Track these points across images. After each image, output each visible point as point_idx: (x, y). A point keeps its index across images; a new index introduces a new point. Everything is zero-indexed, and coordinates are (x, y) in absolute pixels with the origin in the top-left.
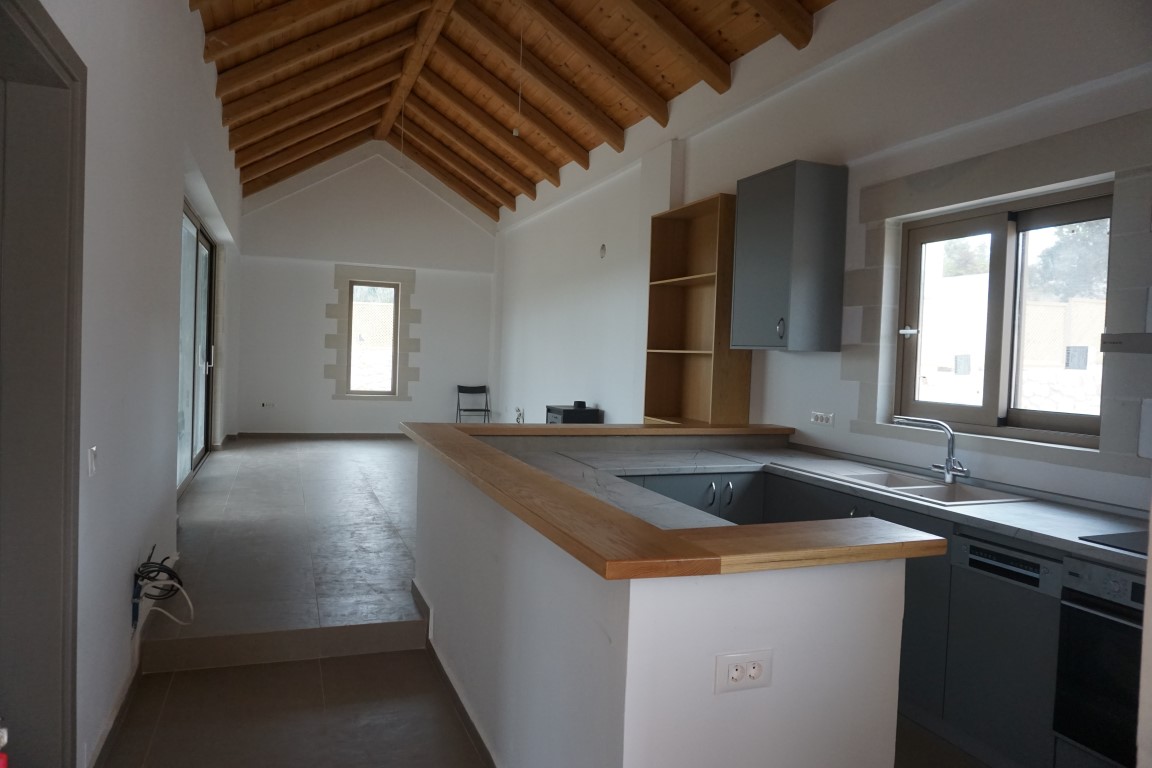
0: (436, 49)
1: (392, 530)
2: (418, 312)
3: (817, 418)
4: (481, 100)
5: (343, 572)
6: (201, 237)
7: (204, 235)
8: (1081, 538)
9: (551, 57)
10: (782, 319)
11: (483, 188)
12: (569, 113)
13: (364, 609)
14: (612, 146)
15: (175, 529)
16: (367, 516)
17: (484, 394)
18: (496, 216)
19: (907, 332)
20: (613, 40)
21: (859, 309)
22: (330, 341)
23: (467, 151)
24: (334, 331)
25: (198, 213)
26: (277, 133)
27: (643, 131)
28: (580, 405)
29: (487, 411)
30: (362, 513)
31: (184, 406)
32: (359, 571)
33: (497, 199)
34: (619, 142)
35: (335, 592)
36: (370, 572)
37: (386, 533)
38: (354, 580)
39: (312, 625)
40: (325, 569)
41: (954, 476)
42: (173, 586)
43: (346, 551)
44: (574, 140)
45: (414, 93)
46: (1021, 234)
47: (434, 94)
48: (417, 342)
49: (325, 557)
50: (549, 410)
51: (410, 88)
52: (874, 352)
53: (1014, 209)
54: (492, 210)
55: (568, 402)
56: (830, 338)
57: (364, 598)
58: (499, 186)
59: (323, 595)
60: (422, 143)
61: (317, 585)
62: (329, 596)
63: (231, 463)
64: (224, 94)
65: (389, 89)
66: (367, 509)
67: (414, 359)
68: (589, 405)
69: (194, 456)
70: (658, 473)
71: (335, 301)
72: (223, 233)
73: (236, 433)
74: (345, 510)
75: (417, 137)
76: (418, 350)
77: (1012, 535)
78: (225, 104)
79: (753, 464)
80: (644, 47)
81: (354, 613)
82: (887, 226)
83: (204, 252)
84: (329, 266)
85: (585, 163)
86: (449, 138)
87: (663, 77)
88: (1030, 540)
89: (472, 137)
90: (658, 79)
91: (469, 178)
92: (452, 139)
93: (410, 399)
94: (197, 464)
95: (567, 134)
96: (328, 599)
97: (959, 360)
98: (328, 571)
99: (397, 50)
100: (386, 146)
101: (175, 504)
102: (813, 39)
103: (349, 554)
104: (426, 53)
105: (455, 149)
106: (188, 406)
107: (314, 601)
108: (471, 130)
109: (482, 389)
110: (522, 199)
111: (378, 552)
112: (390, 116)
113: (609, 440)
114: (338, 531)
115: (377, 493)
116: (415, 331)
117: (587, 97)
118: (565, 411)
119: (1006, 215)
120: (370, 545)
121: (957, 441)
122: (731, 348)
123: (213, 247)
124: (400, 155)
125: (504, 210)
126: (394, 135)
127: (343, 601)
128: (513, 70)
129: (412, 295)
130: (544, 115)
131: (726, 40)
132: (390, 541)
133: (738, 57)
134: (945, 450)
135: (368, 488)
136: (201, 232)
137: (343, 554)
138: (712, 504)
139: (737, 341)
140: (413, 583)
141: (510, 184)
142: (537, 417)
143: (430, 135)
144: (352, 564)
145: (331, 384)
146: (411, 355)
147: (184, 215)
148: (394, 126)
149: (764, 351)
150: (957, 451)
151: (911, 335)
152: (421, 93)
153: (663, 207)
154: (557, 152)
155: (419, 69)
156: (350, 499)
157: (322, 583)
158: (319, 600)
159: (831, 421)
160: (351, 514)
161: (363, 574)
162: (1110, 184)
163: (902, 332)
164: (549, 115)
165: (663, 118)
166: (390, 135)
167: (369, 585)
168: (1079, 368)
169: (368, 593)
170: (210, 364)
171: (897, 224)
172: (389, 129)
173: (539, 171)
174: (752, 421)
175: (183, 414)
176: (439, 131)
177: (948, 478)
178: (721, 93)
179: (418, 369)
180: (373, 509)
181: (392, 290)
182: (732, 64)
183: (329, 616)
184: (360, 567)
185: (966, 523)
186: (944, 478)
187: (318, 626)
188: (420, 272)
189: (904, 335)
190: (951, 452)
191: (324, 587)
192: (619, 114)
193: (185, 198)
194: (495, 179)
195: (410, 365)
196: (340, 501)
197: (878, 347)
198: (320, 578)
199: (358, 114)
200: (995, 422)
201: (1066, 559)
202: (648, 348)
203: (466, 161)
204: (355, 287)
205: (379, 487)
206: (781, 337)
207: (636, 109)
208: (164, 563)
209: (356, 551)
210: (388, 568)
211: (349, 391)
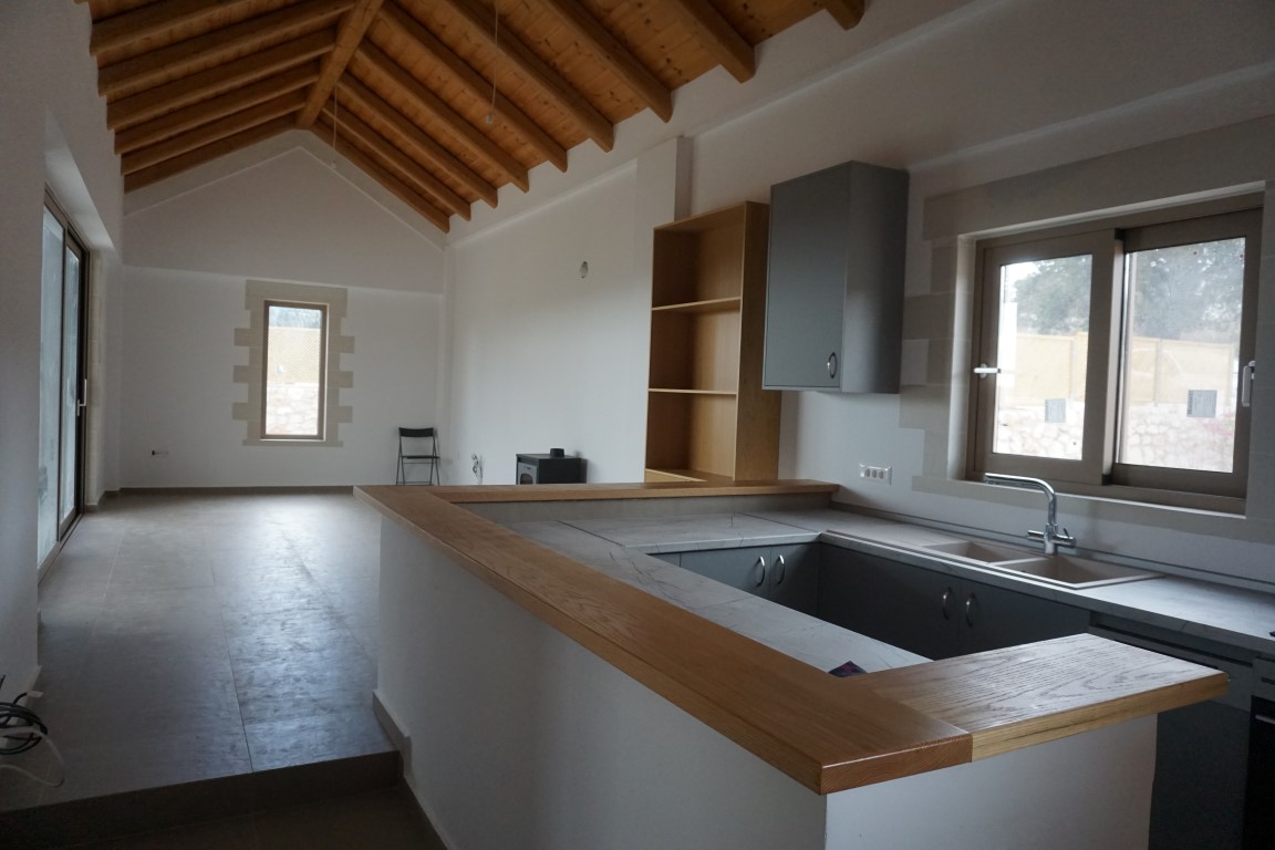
0: (382, 15)
1: (336, 617)
2: (351, 340)
3: (868, 473)
4: (434, 84)
5: (276, 683)
6: (69, 240)
7: (73, 238)
8: (1272, 634)
9: (528, 31)
10: (834, 354)
11: (431, 192)
12: (546, 103)
13: (310, 738)
14: (599, 144)
15: (35, 631)
16: (300, 598)
17: (431, 438)
18: (445, 226)
19: (982, 370)
20: (609, 11)
21: (923, 343)
22: (240, 374)
24: (245, 362)
25: (64, 207)
26: (171, 112)
27: (640, 126)
28: (558, 453)
29: (434, 458)
30: (292, 595)
31: (48, 461)
32: (298, 680)
33: (448, 205)
34: (607, 140)
35: (269, 714)
36: (313, 681)
37: (328, 622)
38: (292, 694)
40: (251, 679)
41: (1056, 546)
42: (33, 734)
43: (277, 651)
44: (549, 136)
45: (348, 74)
46: (1128, 256)
47: (377, 75)
48: (349, 375)
49: (250, 661)
50: (520, 459)
51: (345, 65)
52: (943, 396)
53: (1123, 225)
54: (441, 218)
55: (544, 450)
56: (888, 378)
57: (310, 722)
58: (451, 190)
59: (252, 720)
60: (357, 135)
61: (242, 704)
62: (261, 720)
63: (108, 531)
64: (101, 51)
65: (317, 65)
66: (298, 589)
67: (346, 396)
68: (569, 453)
69: (61, 522)
70: (697, 548)
71: (246, 325)
72: (99, 236)
73: (117, 489)
74: (268, 591)
76: (350, 385)
77: (1178, 629)
78: (102, 68)
79: (804, 532)
80: (648, 21)
81: (297, 747)
82: (960, 244)
83: (74, 260)
84: (239, 281)
85: (562, 164)
87: (668, 60)
88: (1203, 636)
89: (421, 129)
90: (662, 63)
92: (397, 131)
93: (341, 444)
94: (63, 533)
95: (541, 128)
96: (258, 726)
97: (1050, 405)
98: (256, 681)
99: (332, 14)
100: (312, 137)
101: (35, 590)
102: (866, 15)
103: (282, 655)
104: (368, 19)
105: (398, 143)
106: (52, 459)
107: (240, 730)
108: (420, 121)
109: (428, 433)
110: (480, 206)
111: (320, 650)
112: (318, 99)
113: (625, 503)
114: (263, 622)
115: (309, 566)
116: (346, 363)
117: (571, 84)
118: (541, 461)
119: (1113, 233)
120: (309, 640)
121: (1058, 500)
122: (764, 388)
123: (85, 255)
125: (456, 220)
126: (322, 125)
127: (280, 727)
128: (479, 46)
129: (343, 320)
130: (515, 105)
131: (752, 17)
132: (335, 633)
133: (766, 38)
134: (1045, 514)
135: (296, 560)
136: (69, 233)
137: (274, 655)
138: (760, 584)
139: (770, 381)
140: (375, 698)
141: (465, 188)
142: (501, 473)
143: (367, 125)
144: (287, 670)
145: (241, 427)
146: (343, 391)
147: (45, 209)
148: (322, 112)
150: (1059, 516)
151: (988, 375)
152: (356, 71)
153: (667, 218)
154: (527, 149)
155: (358, 40)
156: (275, 576)
157: (250, 704)
158: (247, 727)
159: (886, 476)
160: (278, 596)
161: (303, 683)
162: (1259, 195)
163: (977, 370)
164: (521, 105)
165: (665, 110)
166: (315, 123)
167: (314, 701)
168: (1206, 415)
169: (313, 713)
170: (82, 402)
171: (969, 241)
172: (315, 115)
173: (504, 173)
174: (783, 475)
175: (45, 470)
176: (378, 120)
177: (1049, 548)
178: (741, 81)
179: (350, 409)
180: (305, 587)
181: (318, 313)
182: (756, 47)
183: (265, 752)
184: (298, 673)
185: (1110, 612)
186: (1044, 549)
187: (250, 772)
188: (353, 290)
189: (979, 374)
190: (1052, 517)
191: (252, 707)
192: (609, 106)
193: (46, 185)
194: (447, 182)
195: (341, 404)
196: (262, 578)
197: (949, 389)
198: (245, 694)
199: (276, 94)
200: (1099, 480)
201: (1256, 662)
202: (650, 387)
203: (411, 159)
204: (272, 309)
205: (311, 558)
206: (833, 376)
207: (631, 101)
208: (19, 703)
209: (291, 650)
210: (336, 673)
211: (264, 435)
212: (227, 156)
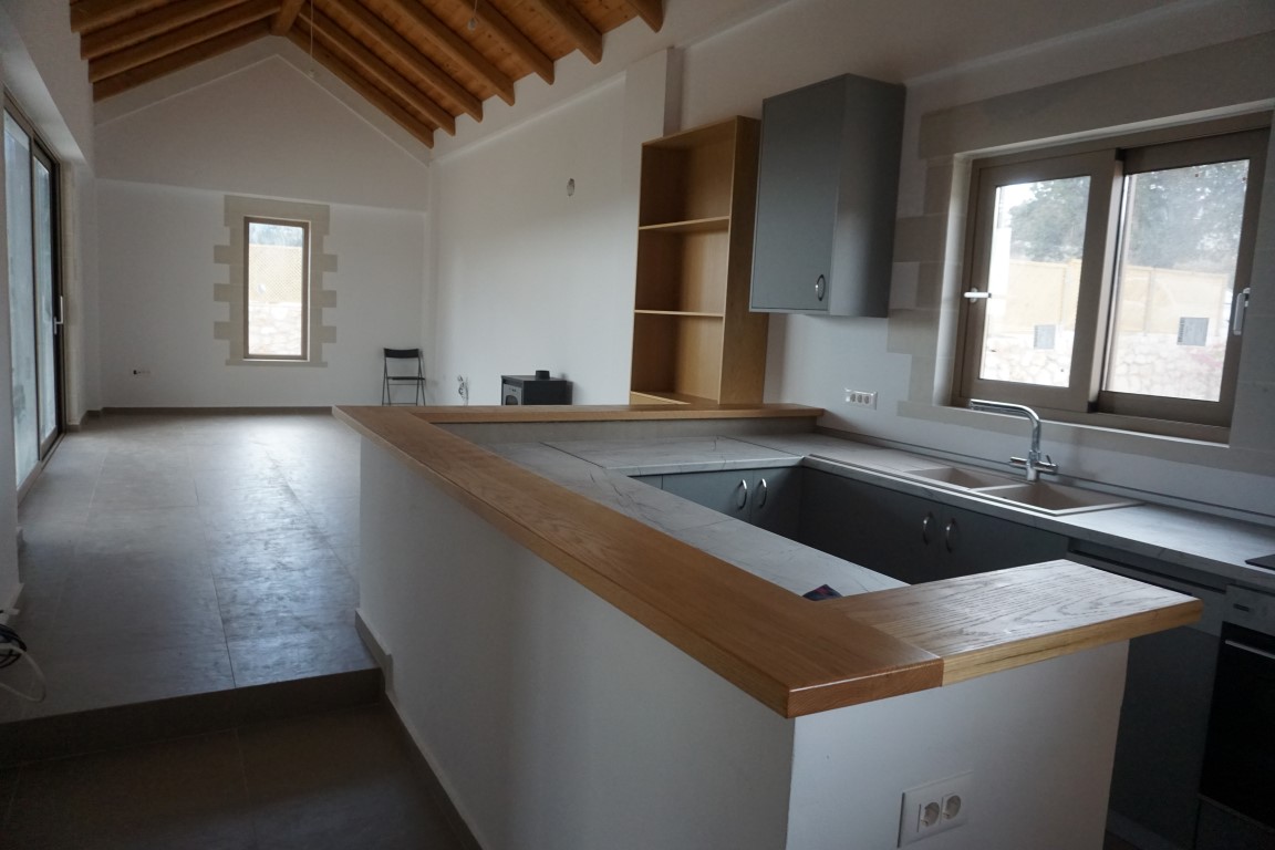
1: (319, 537)
2: (333, 258)
3: (853, 398)
5: (259, 601)
6: (35, 150)
7: (39, 147)
8: (1248, 562)
10: (822, 276)
11: (414, 105)
12: (532, 10)
13: (293, 655)
14: (587, 55)
15: (15, 548)
16: (284, 517)
17: (417, 359)
18: (430, 141)
19: (972, 295)
21: (914, 266)
22: (220, 292)
23: (395, 56)
24: (226, 280)
27: (630, 35)
28: (543, 375)
29: (420, 379)
30: (276, 515)
31: (23, 378)
32: (281, 599)
33: (432, 119)
34: (595, 50)
35: (252, 631)
36: (296, 599)
37: (311, 542)
38: (275, 612)
39: (223, 685)
40: (234, 597)
41: (1038, 472)
42: (11, 651)
43: (260, 570)
44: (536, 46)
46: (1127, 178)
48: (333, 294)
49: (233, 580)
50: (505, 381)
52: (932, 320)
53: (1124, 145)
54: (425, 132)
55: (528, 371)
56: (877, 302)
57: (293, 639)
58: (435, 103)
59: (235, 637)
60: (335, 42)
61: (225, 621)
62: (244, 638)
63: (91, 451)
66: (282, 509)
67: (330, 316)
68: (554, 375)
69: (42, 441)
70: (679, 471)
71: (226, 242)
72: (68, 147)
73: (99, 408)
74: (252, 511)
75: (329, 33)
76: (333, 305)
77: (1154, 556)
79: (787, 456)
81: (280, 663)
82: (955, 163)
83: (42, 171)
84: (218, 196)
85: (549, 76)
86: (372, 36)
88: (1179, 563)
91: (398, 92)
92: (377, 38)
93: (325, 365)
94: (45, 452)
95: (527, 37)
96: (242, 643)
97: (1039, 331)
98: (239, 600)
100: (287, 43)
101: (15, 511)
103: (265, 574)
105: (379, 52)
106: (29, 377)
107: (222, 647)
108: (401, 27)
109: (413, 353)
110: (464, 120)
111: (303, 570)
112: (293, 4)
113: (608, 425)
114: (246, 541)
115: (293, 486)
116: (329, 281)
118: (525, 382)
119: (1113, 154)
120: (292, 559)
121: (1043, 427)
122: (751, 310)
123: (55, 166)
124: (308, 59)
125: (440, 134)
126: (298, 31)
127: (263, 644)
129: (325, 237)
132: (318, 553)
134: (1029, 441)
135: (280, 480)
136: (35, 142)
137: (257, 574)
138: (741, 508)
139: (758, 303)
140: (358, 617)
141: (449, 100)
142: (486, 395)
143: (346, 31)
144: (270, 588)
145: (224, 347)
146: (326, 311)
147: (6, 115)
148: (298, 17)
149: (786, 314)
150: (1043, 443)
151: (978, 299)
153: (655, 133)
154: (513, 59)
156: (259, 495)
157: (233, 621)
158: (230, 644)
159: (872, 401)
160: (262, 516)
161: (286, 602)
163: (967, 295)
165: (656, 19)
166: (292, 30)
167: (297, 618)
168: (1196, 344)
169: (296, 631)
170: (58, 320)
171: (966, 161)
172: (292, 20)
173: (488, 84)
174: (768, 399)
175: (21, 388)
177: (1031, 474)
179: (334, 329)
180: (289, 507)
181: (299, 231)
183: (247, 669)
184: (281, 592)
185: (1088, 539)
186: (1025, 476)
187: (232, 687)
188: (334, 207)
189: (969, 299)
190: (1036, 444)
191: (235, 625)
192: (598, 13)
193: (6, 88)
194: (430, 94)
195: (325, 324)
196: (246, 497)
197: (938, 314)
198: (228, 612)
200: (1085, 408)
201: (1230, 588)
202: (637, 307)
204: (251, 225)
205: (295, 478)
206: (821, 299)
207: (621, 8)
209: (274, 569)
210: (319, 592)
211: (247, 355)
212: (200, 64)
